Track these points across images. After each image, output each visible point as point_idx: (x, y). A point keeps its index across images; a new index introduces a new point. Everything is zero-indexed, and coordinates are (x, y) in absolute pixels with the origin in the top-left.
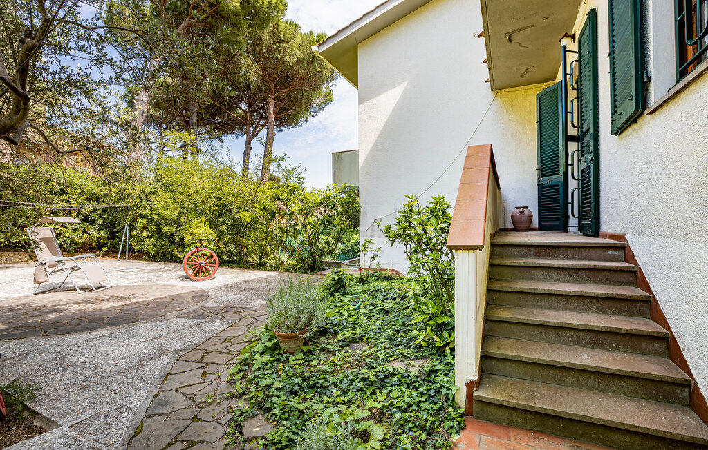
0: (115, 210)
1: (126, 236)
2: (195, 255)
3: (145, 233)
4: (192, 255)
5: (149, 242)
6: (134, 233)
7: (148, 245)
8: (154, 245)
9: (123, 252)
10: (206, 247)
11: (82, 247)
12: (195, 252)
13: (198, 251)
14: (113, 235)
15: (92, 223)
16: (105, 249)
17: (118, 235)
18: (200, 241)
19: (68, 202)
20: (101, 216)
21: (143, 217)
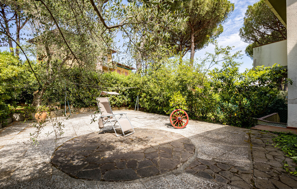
0: (134, 89)
1: (137, 101)
2: (176, 113)
3: (145, 100)
4: (174, 113)
5: (147, 104)
6: (141, 99)
7: (146, 105)
8: (149, 105)
9: (137, 108)
10: (181, 109)
11: (122, 105)
12: (176, 112)
13: (177, 111)
14: (133, 100)
15: (125, 95)
16: (130, 106)
17: (135, 100)
18: (179, 105)
19: (118, 87)
20: (128, 92)
21: (144, 92)
